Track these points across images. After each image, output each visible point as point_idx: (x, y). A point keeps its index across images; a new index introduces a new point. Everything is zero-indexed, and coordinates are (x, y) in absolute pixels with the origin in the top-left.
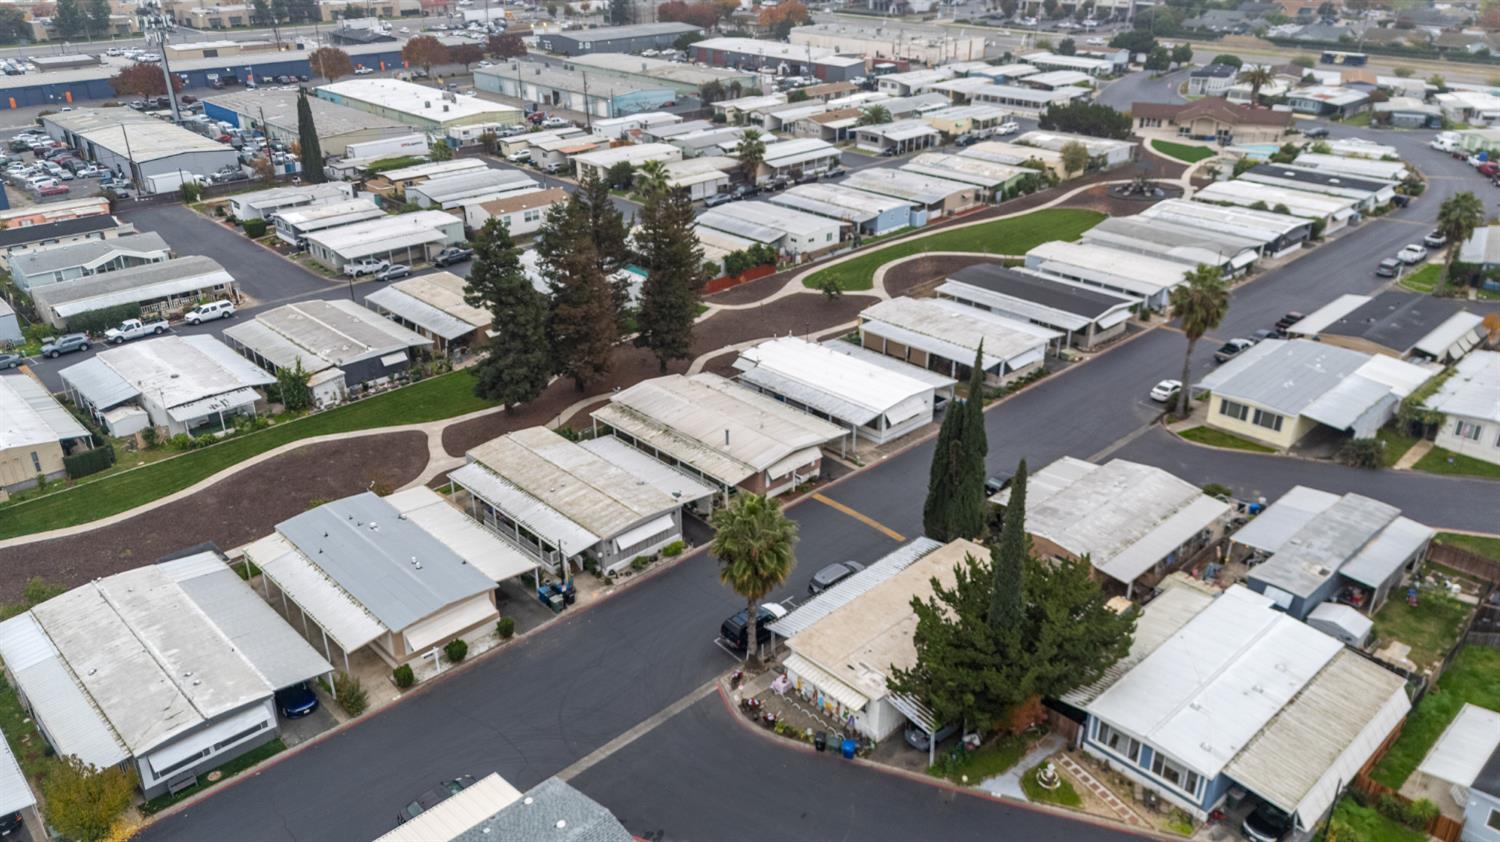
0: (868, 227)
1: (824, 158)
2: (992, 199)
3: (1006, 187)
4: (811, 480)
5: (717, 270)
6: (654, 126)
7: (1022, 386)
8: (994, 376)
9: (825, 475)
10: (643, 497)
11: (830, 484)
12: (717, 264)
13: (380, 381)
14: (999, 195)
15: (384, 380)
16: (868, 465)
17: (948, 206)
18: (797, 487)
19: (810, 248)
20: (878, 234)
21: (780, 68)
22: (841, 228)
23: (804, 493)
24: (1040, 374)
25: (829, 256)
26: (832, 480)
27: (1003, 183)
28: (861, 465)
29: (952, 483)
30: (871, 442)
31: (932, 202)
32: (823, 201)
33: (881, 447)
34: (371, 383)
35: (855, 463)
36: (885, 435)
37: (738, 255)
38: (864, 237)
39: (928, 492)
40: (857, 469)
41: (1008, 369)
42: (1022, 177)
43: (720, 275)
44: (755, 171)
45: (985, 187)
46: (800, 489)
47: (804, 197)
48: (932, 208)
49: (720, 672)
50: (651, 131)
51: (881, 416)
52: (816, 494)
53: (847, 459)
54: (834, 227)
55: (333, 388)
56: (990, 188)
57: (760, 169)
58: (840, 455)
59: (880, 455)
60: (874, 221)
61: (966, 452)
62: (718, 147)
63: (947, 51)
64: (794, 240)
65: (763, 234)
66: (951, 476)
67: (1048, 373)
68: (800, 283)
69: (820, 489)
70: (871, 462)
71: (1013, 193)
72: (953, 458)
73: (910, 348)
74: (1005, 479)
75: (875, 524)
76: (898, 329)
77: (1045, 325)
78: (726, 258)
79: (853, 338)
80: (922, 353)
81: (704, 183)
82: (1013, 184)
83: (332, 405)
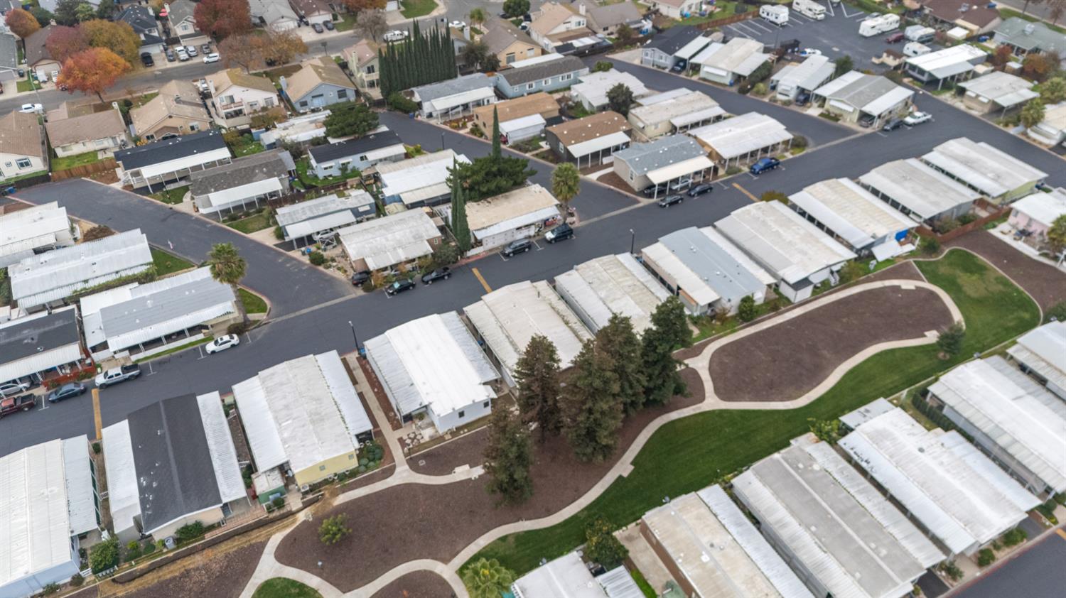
10: (591, 273)
49: (577, 228)
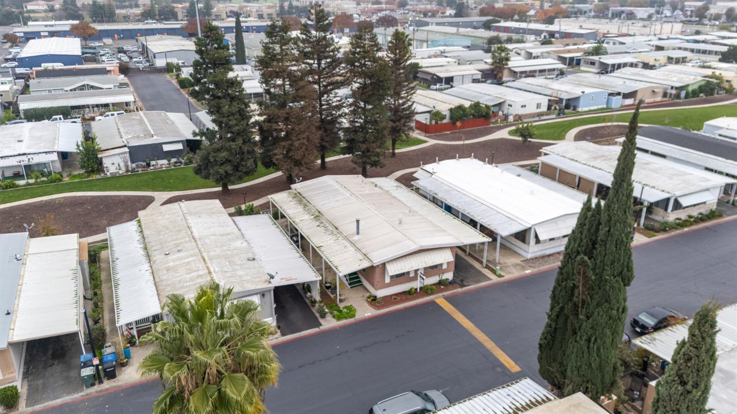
0: (572, 104)
1: (554, 70)
2: (678, 96)
3: (690, 89)
4: (440, 283)
5: (444, 117)
6: (449, 52)
7: (691, 224)
8: (661, 211)
9: (458, 281)
11: (459, 290)
12: (444, 113)
13: (161, 162)
14: (683, 94)
15: (165, 162)
16: (507, 277)
17: (639, 97)
18: (421, 288)
19: (521, 112)
20: (580, 110)
21: (542, 36)
22: (549, 100)
23: (428, 294)
24: (712, 215)
25: (537, 119)
26: (463, 286)
27: (688, 85)
28: (500, 276)
29: (577, 315)
30: (515, 253)
31: (626, 92)
32: (542, 86)
33: (527, 261)
34: (153, 163)
35: (494, 272)
36: (532, 250)
37: (460, 107)
38: (566, 111)
39: (546, 320)
40: (494, 279)
41: (677, 206)
42: (703, 83)
43: (445, 121)
44: (501, 72)
45: (672, 88)
46: (425, 291)
47: (528, 84)
48: (626, 96)
50: (445, 54)
51: (530, 228)
52: (439, 299)
53: (487, 267)
54: (544, 101)
55: (118, 160)
56: (676, 88)
57: (506, 72)
58: (481, 263)
59: (523, 268)
60: (577, 99)
61: (600, 276)
62: (482, 60)
63: (655, 30)
64: (510, 106)
65: (488, 100)
66: (576, 306)
67: (720, 216)
68: (507, 133)
69: (445, 293)
70: (512, 274)
71: (695, 93)
72: (579, 281)
73: (580, 178)
74: (661, 317)
75: (489, 344)
76: (572, 162)
77: (721, 173)
78: (451, 110)
79: (533, 169)
80: (592, 183)
81: (463, 76)
82: (696, 87)
83: (116, 173)
